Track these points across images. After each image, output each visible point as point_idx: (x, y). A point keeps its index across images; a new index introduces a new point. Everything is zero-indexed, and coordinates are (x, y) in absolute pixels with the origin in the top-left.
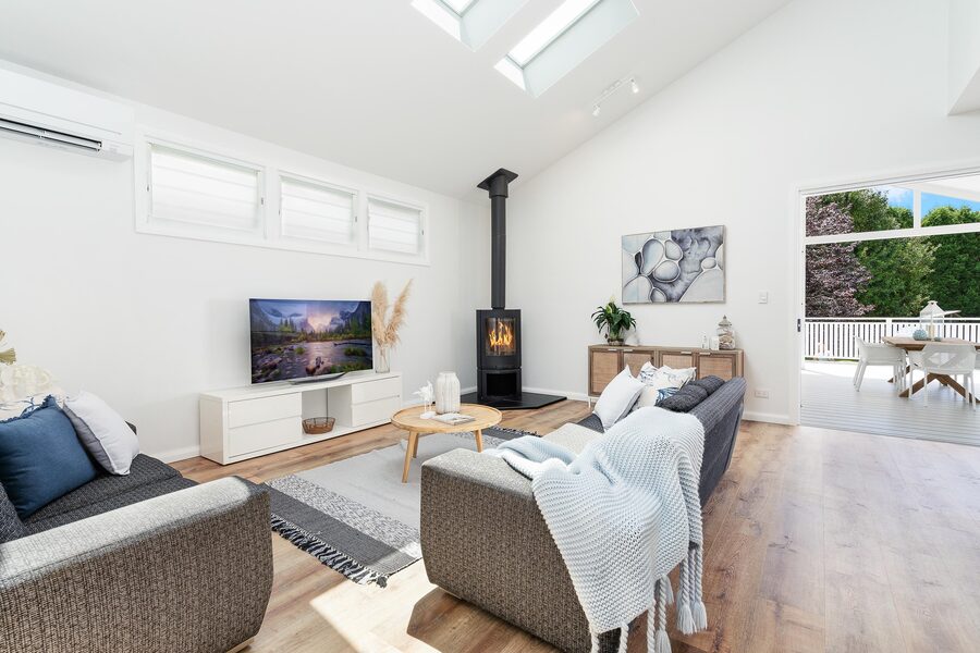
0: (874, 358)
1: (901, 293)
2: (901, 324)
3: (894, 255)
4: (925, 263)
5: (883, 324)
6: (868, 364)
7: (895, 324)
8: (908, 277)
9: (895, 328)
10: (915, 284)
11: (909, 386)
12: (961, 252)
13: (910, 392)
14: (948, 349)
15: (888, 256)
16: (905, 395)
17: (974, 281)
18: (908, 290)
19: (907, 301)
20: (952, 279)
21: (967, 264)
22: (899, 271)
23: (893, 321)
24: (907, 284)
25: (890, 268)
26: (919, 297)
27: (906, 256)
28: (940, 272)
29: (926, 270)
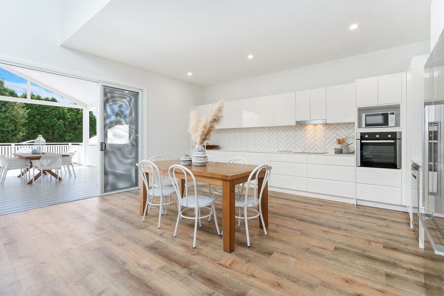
0: (11, 165)
1: (13, 131)
2: (19, 146)
3: (8, 111)
4: (23, 117)
5: (10, 147)
6: (8, 169)
7: (16, 147)
8: (15, 123)
9: (16, 148)
10: (19, 127)
11: (32, 177)
12: (37, 114)
13: (33, 180)
14: (48, 158)
15: (5, 111)
16: (31, 183)
17: (42, 127)
18: (16, 129)
19: (15, 135)
20: (34, 126)
21: (40, 120)
22: (11, 120)
23: (15, 145)
24: (15, 126)
25: (6, 118)
26: (21, 133)
27: (14, 112)
28: (29, 122)
29: (23, 121)
